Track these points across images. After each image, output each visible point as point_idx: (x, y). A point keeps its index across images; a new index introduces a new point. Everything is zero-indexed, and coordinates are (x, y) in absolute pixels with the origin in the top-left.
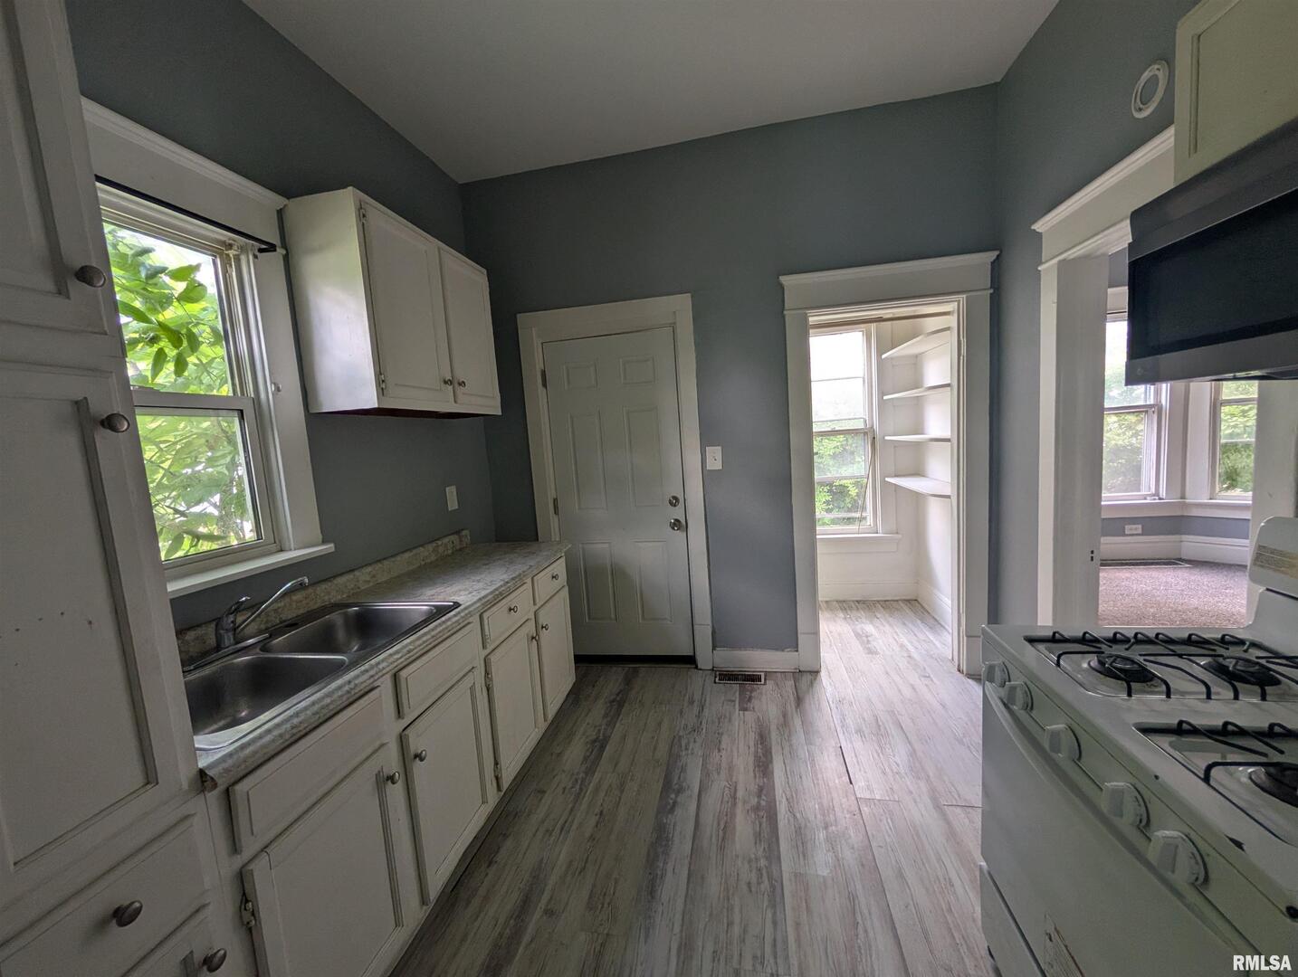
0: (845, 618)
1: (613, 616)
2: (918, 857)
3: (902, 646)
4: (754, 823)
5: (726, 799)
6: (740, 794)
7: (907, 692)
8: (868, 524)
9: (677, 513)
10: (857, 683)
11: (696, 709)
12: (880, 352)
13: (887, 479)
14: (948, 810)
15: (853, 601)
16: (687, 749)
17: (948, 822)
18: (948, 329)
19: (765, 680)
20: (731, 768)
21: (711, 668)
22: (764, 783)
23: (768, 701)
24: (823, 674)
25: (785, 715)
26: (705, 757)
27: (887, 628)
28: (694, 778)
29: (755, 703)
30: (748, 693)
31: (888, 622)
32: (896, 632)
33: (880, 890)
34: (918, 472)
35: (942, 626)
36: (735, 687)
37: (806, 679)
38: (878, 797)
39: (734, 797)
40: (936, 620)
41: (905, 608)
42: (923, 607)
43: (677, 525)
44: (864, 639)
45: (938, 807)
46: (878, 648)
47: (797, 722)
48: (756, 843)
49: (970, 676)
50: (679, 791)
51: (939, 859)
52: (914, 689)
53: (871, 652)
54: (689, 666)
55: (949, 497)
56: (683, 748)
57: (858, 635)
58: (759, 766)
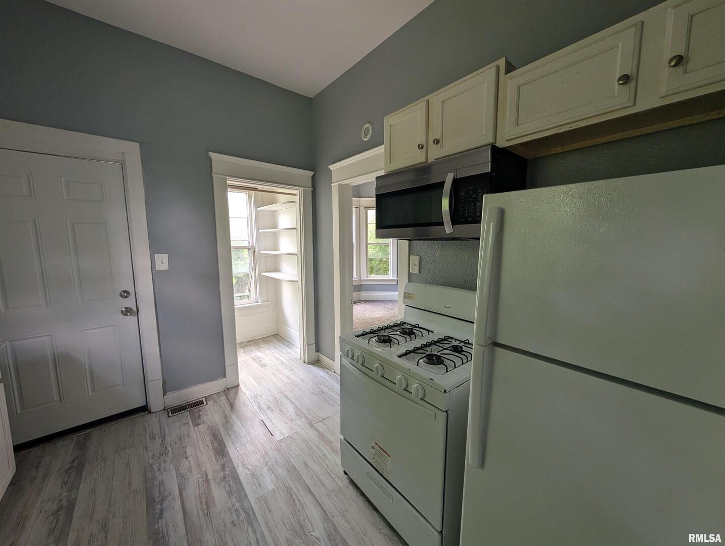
0: (245, 352)
1: (56, 398)
2: (310, 452)
3: (277, 359)
4: (225, 487)
5: (201, 484)
6: (210, 477)
7: (285, 380)
8: (252, 298)
9: (130, 303)
10: (261, 384)
11: (158, 441)
12: (257, 206)
13: (262, 274)
14: (316, 425)
15: (246, 342)
16: (159, 470)
17: (317, 431)
18: (294, 202)
19: (206, 401)
20: (199, 465)
21: (162, 408)
22: (224, 461)
23: (212, 414)
24: (241, 386)
25: (226, 417)
26: (177, 469)
27: (268, 352)
28: (172, 484)
29: (204, 418)
30: (197, 414)
31: (268, 349)
32: (273, 353)
33: (299, 478)
34: (277, 270)
35: (292, 344)
36: (186, 413)
37: (232, 392)
38: (287, 436)
39: (207, 481)
40: (289, 342)
41: (273, 339)
42: (281, 337)
43: (127, 312)
44: (257, 360)
45: (312, 426)
46: (266, 363)
47: (234, 417)
48: (230, 498)
49: (309, 364)
50: (164, 499)
51: (319, 448)
52: (288, 377)
53: (263, 366)
54: (142, 414)
55: (297, 281)
56: (156, 470)
57: (254, 359)
58: (218, 453)
